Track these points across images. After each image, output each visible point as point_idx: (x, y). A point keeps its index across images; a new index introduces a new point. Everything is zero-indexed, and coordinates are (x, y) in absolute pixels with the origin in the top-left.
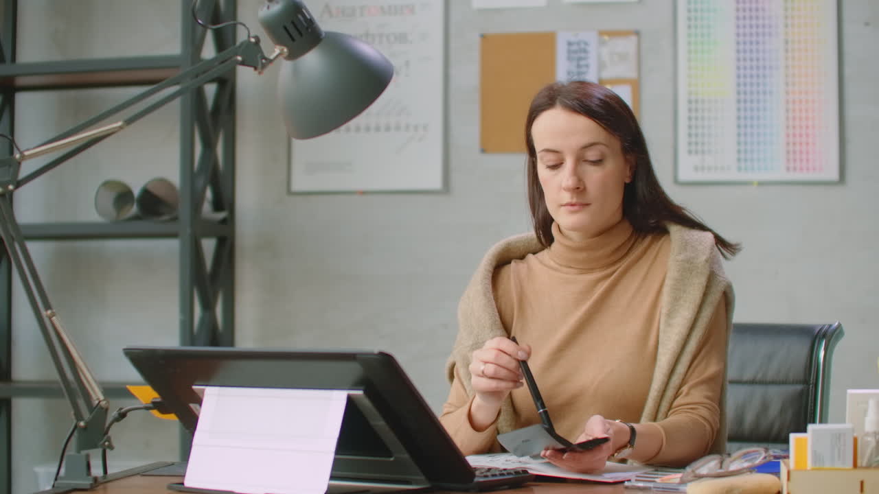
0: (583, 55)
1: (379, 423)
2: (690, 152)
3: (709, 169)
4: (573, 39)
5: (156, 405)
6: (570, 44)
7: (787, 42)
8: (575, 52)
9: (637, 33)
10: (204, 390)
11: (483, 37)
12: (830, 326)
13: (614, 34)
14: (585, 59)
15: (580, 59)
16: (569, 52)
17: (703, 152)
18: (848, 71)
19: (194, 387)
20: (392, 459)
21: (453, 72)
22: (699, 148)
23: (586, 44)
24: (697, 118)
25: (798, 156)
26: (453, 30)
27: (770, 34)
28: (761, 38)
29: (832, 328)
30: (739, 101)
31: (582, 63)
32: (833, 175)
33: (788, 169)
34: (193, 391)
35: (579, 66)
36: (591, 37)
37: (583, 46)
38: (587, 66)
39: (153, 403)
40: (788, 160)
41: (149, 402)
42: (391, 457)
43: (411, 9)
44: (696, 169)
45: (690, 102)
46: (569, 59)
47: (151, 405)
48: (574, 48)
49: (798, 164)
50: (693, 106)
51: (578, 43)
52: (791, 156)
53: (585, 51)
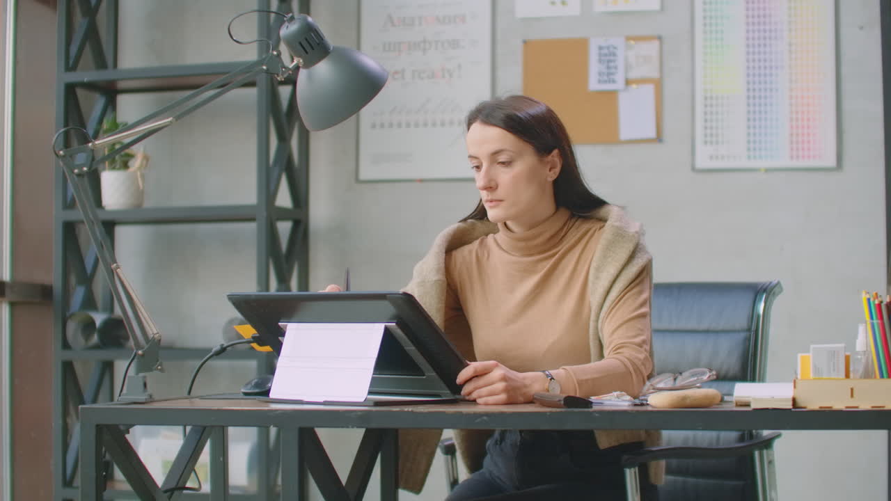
0: (612, 58)
1: (410, 348)
2: (706, 142)
3: (723, 157)
4: (603, 44)
5: (255, 339)
6: (601, 48)
7: (790, 45)
8: (606, 55)
9: (660, 38)
10: (286, 325)
11: (525, 42)
12: (771, 283)
13: (638, 39)
14: (614, 61)
15: (609, 61)
16: (600, 55)
17: (717, 143)
18: (844, 70)
19: (280, 324)
20: (424, 377)
21: (500, 73)
22: (714, 139)
23: (615, 48)
24: (711, 113)
25: (800, 146)
26: (499, 36)
27: (776, 38)
28: (768, 42)
29: (771, 285)
30: (748, 97)
31: (612, 64)
32: (831, 161)
33: (792, 157)
34: (279, 326)
35: (608, 68)
36: (618, 42)
37: (611, 49)
38: (616, 68)
39: (253, 338)
40: (792, 149)
41: (250, 337)
42: (424, 375)
43: (463, 19)
44: (711, 157)
45: (706, 98)
46: (600, 61)
47: (252, 340)
48: (605, 51)
49: (801, 153)
50: (709, 102)
51: (608, 48)
52: (794, 146)
53: (614, 55)
